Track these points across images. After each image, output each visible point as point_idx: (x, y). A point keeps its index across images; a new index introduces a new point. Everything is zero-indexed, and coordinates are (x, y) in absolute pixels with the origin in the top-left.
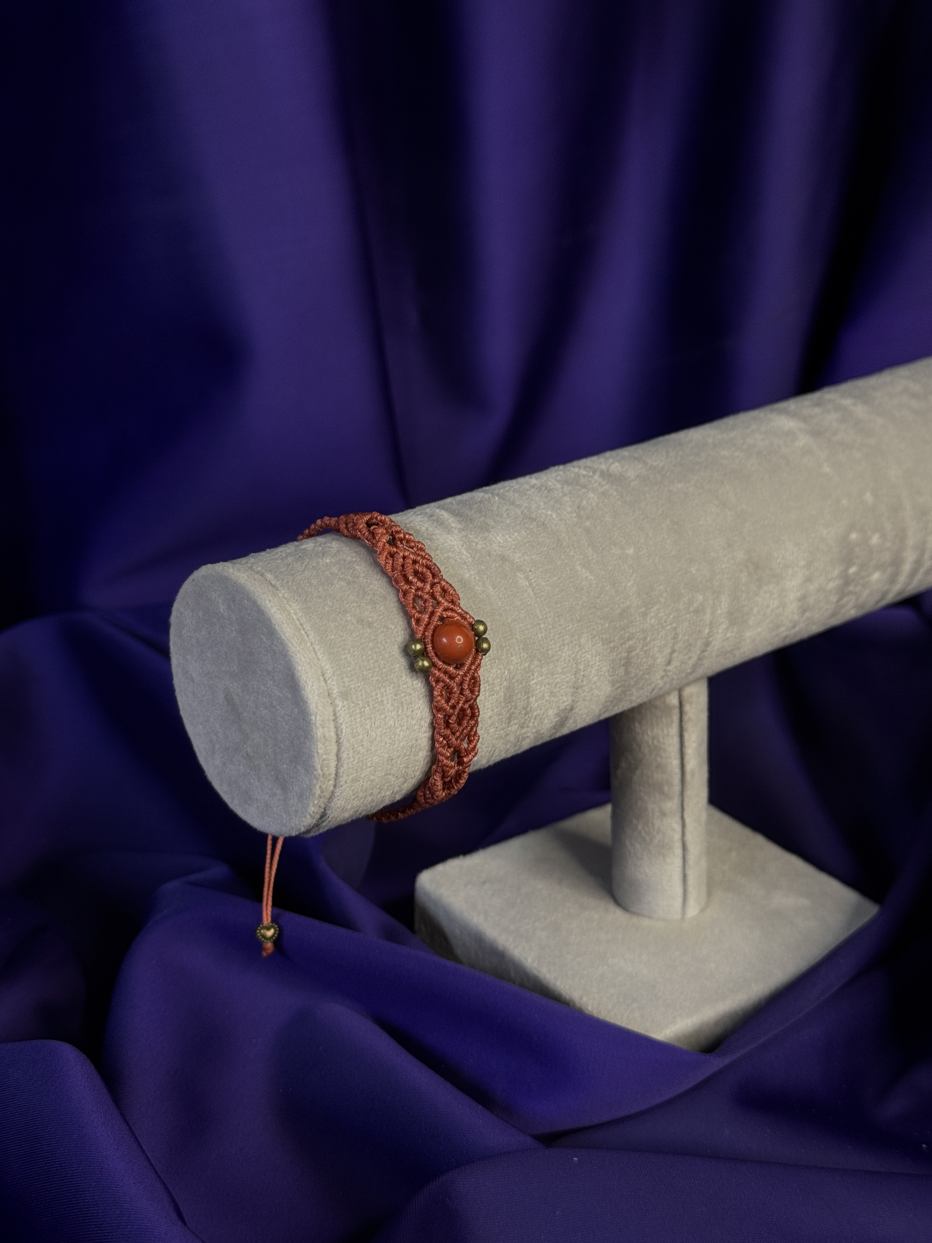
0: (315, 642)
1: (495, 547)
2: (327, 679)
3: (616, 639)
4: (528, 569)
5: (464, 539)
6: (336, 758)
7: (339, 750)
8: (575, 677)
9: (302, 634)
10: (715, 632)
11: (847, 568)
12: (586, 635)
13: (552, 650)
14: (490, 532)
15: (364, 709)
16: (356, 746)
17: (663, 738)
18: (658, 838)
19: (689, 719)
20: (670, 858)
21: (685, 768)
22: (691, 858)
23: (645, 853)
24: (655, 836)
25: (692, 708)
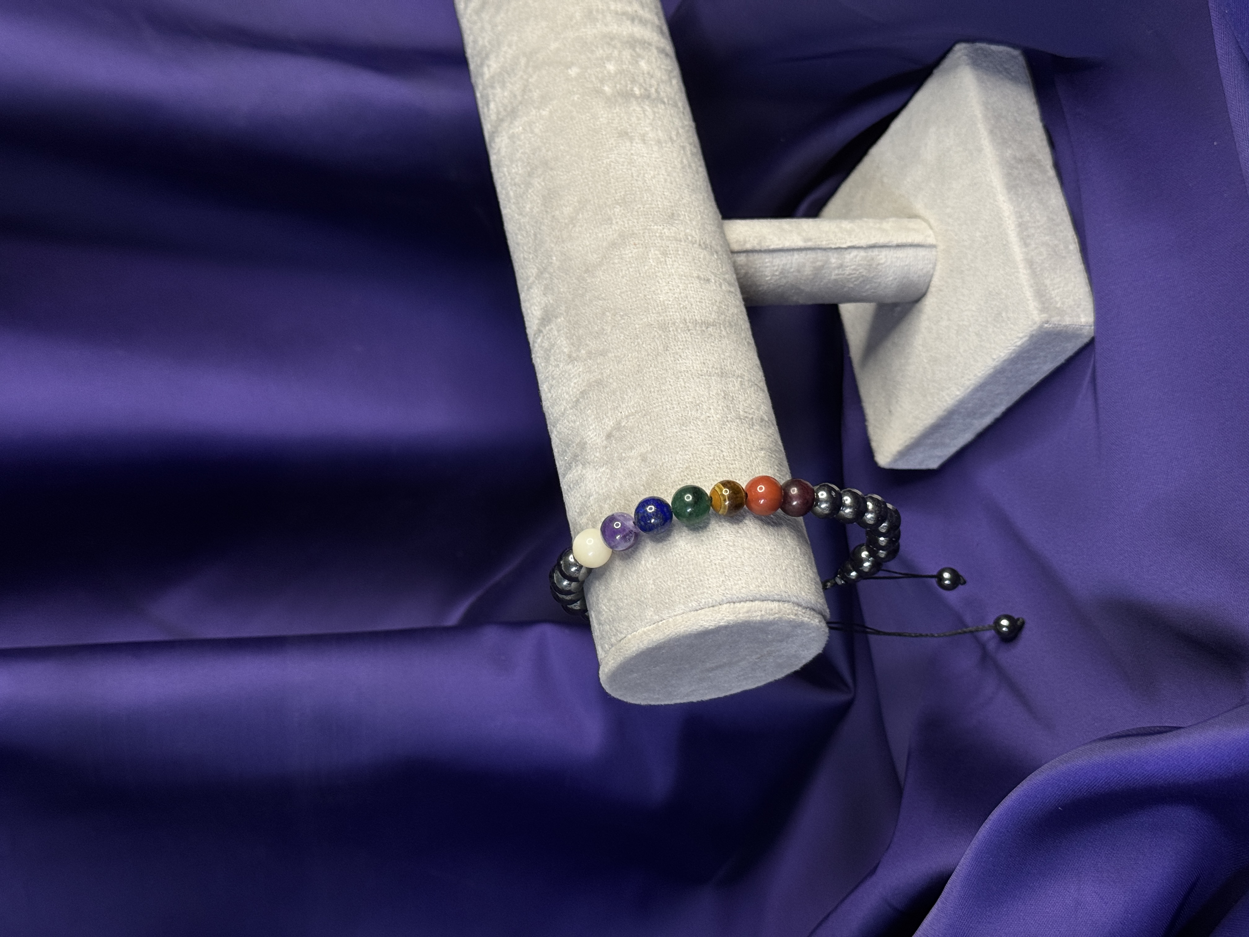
0: (669, 613)
1: (599, 441)
2: (699, 607)
4: (619, 414)
6: (766, 602)
7: (758, 600)
8: (714, 375)
9: (662, 624)
11: (636, 97)
13: (688, 399)
14: (586, 441)
15: (727, 578)
16: (757, 583)
17: (774, 266)
18: (861, 271)
19: (759, 243)
20: (881, 259)
21: (802, 247)
22: (882, 240)
23: (875, 281)
24: (860, 273)
25: (749, 241)
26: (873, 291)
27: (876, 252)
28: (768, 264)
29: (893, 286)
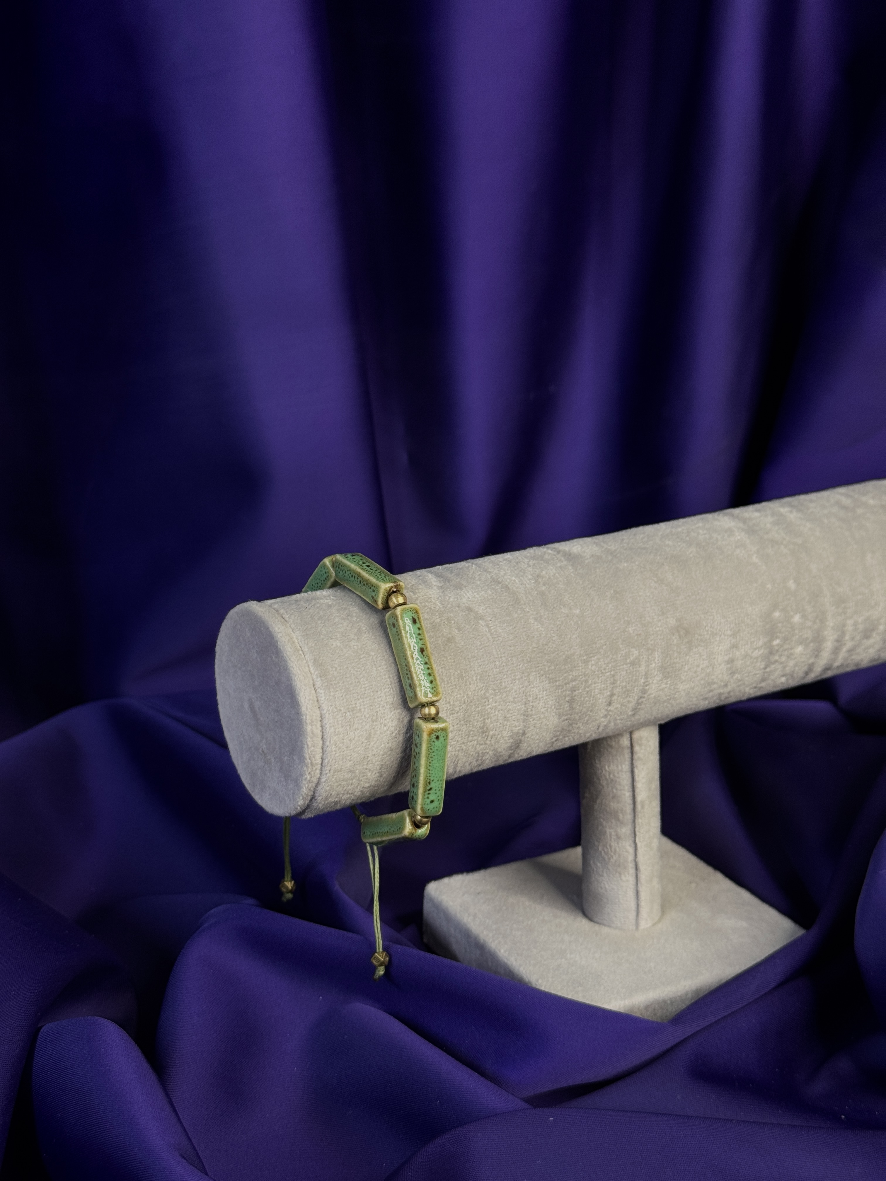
0: (310, 661)
1: (464, 600)
2: (317, 688)
3: (561, 678)
4: (489, 619)
5: (440, 594)
6: (321, 751)
7: (323, 744)
9: (300, 654)
10: (650, 682)
11: (771, 641)
12: (534, 673)
13: (505, 682)
14: (463, 589)
15: (344, 714)
16: (338, 743)
17: (618, 773)
18: (615, 858)
19: (639, 758)
20: (625, 876)
21: (636, 799)
22: (643, 877)
23: (605, 870)
24: (612, 856)
25: (641, 749)
26: (595, 869)
27: (632, 871)
28: (620, 768)
29: (600, 889)
